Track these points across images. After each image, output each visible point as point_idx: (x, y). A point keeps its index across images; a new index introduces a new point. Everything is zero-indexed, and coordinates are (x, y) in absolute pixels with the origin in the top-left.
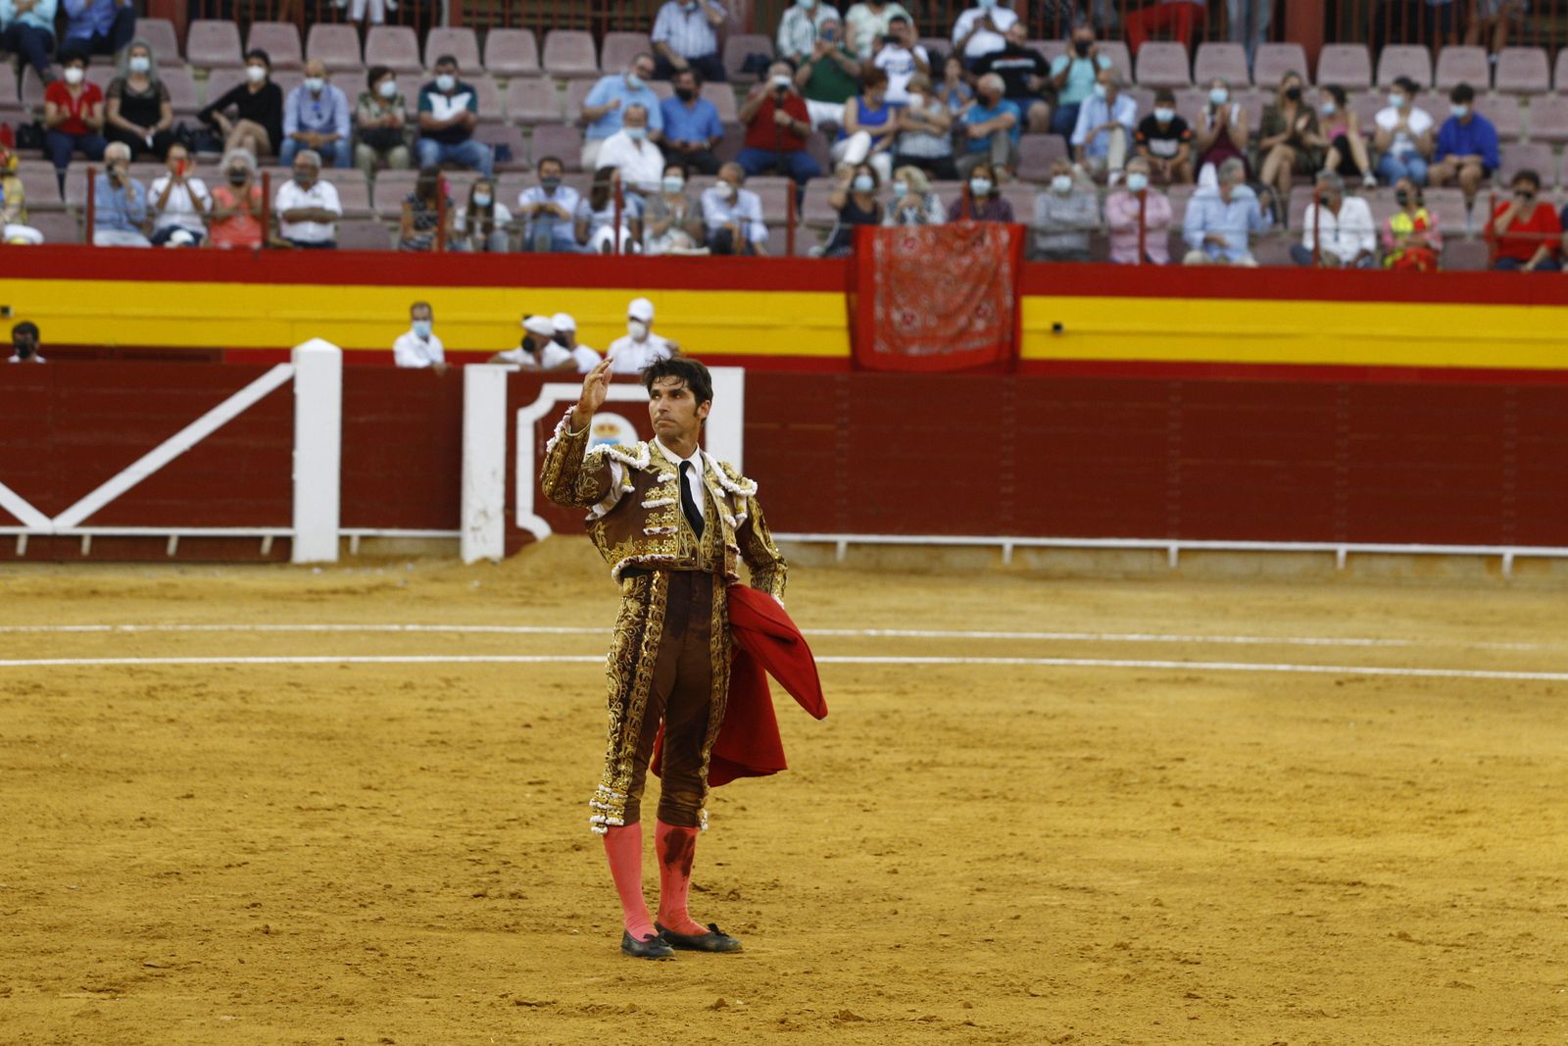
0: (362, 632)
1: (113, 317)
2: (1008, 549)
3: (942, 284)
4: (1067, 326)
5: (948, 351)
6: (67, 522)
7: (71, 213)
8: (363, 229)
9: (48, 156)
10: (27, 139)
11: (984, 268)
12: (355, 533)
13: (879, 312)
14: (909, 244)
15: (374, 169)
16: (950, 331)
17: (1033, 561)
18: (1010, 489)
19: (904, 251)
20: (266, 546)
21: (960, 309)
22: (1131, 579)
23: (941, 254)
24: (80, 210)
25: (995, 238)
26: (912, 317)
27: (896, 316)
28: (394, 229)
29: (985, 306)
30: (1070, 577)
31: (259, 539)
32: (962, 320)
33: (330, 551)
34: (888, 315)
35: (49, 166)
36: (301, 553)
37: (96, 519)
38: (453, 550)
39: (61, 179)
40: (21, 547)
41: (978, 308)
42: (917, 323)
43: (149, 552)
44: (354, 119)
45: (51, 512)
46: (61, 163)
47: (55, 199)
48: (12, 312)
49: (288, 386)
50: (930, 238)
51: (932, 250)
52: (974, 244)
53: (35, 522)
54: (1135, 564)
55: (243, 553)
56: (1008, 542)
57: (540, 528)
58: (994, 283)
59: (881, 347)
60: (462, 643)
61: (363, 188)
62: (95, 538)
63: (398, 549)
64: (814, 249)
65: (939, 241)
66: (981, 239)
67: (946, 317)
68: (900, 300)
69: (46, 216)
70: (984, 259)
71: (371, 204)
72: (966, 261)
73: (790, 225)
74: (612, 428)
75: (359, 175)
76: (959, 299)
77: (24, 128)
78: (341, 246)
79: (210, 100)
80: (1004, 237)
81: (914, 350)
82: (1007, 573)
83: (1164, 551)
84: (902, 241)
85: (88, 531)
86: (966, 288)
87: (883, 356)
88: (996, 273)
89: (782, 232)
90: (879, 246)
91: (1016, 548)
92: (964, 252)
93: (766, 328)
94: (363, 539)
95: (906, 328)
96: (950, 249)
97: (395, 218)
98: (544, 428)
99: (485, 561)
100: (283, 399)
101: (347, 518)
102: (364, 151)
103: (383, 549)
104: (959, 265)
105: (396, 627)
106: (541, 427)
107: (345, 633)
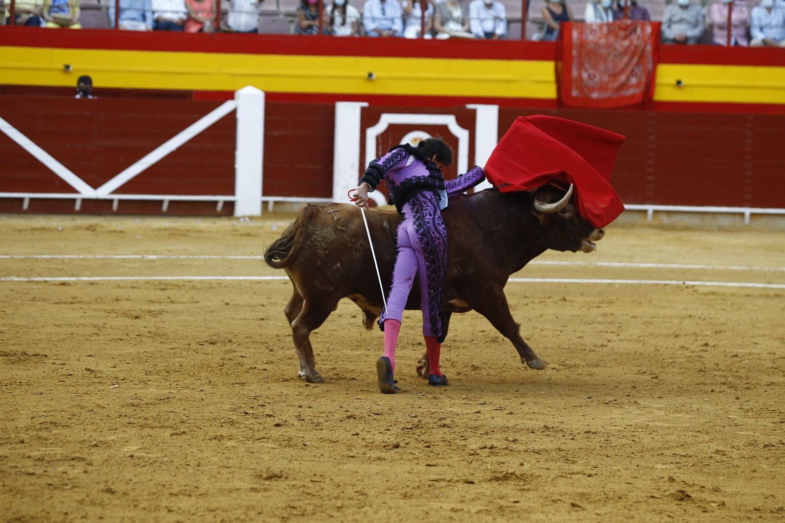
1: (130, 71)
2: (650, 212)
3: (611, 56)
4: (685, 82)
5: (614, 96)
6: (104, 192)
7: (104, 11)
8: (274, 21)
11: (636, 48)
12: (271, 199)
13: (575, 73)
14: (593, 34)
16: (616, 85)
17: (665, 219)
18: (652, 178)
19: (591, 38)
20: (220, 207)
21: (622, 71)
22: (721, 229)
23: (611, 39)
25: (643, 30)
26: (594, 76)
27: (585, 75)
28: (292, 22)
29: (636, 69)
30: (686, 228)
31: (215, 203)
32: (623, 78)
33: (257, 210)
34: (580, 75)
36: (239, 211)
37: (120, 190)
40: (78, 206)
41: (633, 71)
42: (597, 79)
43: (152, 209)
45: (95, 185)
48: (72, 68)
49: (233, 115)
50: (605, 29)
51: (607, 36)
52: (631, 33)
53: (85, 191)
54: (725, 222)
55: (206, 210)
56: (650, 208)
58: (642, 57)
59: (575, 93)
62: (121, 201)
64: (535, 36)
65: (610, 31)
66: (635, 31)
67: (614, 76)
68: (587, 66)
69: (90, 12)
70: (635, 42)
71: (278, 6)
72: (626, 43)
73: (523, 21)
74: (421, 140)
76: (622, 65)
78: (260, 32)
80: (649, 29)
81: (595, 95)
82: (650, 226)
83: (742, 215)
84: (588, 32)
85: (117, 197)
86: (625, 59)
87: (576, 99)
88: (643, 50)
89: (519, 25)
90: (575, 34)
91: (656, 212)
92: (625, 38)
93: (509, 81)
94: (276, 203)
95: (590, 82)
96: (617, 36)
97: (293, 15)
98: (382, 140)
100: (230, 122)
101: (267, 190)
103: (288, 208)
104: (622, 46)
106: (380, 139)
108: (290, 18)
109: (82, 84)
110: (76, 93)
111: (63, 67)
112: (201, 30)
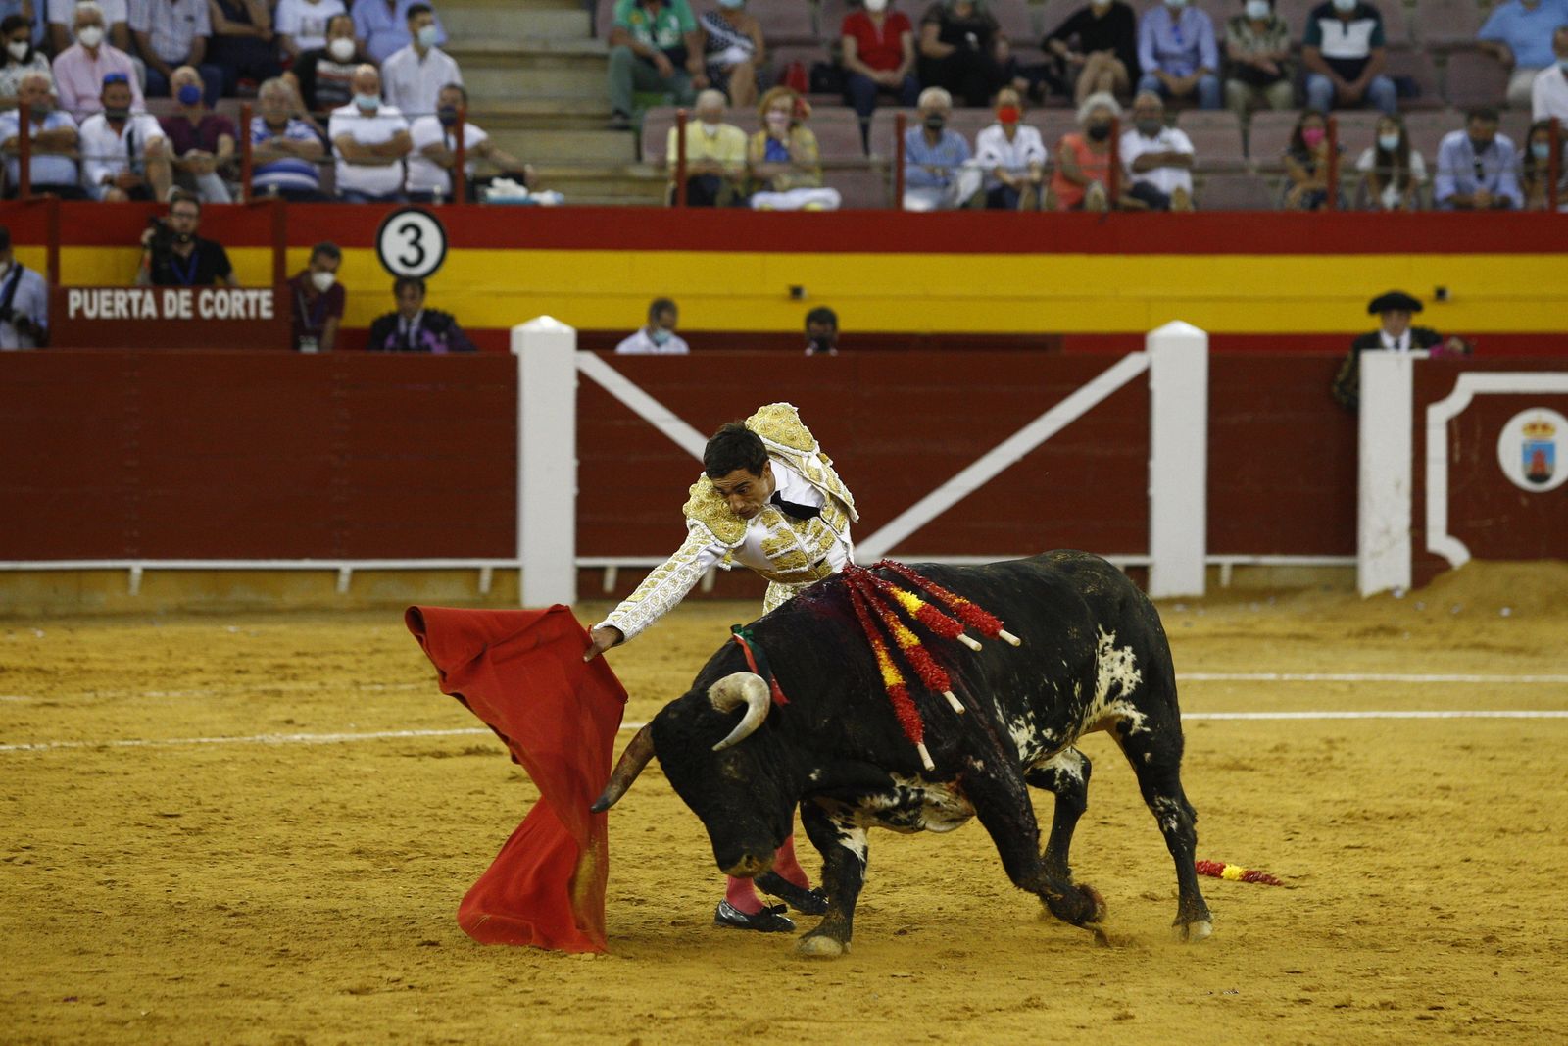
0: (1228, 682)
6: (875, 548)
7: (878, 171)
8: (1235, 185)
9: (849, 102)
10: (824, 81)
12: (1227, 560)
15: (1249, 110)
24: (887, 168)
28: (1272, 184)
33: (1195, 585)
35: (850, 114)
36: (1159, 586)
38: (1348, 581)
39: (865, 129)
44: (1222, 48)
46: (865, 111)
47: (859, 156)
48: (806, 292)
49: (1143, 380)
57: (1457, 553)
60: (1353, 696)
61: (1235, 134)
63: (1279, 580)
69: (847, 174)
71: (1246, 153)
74: (1545, 427)
75: (1230, 118)
77: (820, 69)
79: (1048, 28)
85: (900, 560)
94: (1236, 567)
97: (1275, 170)
98: (1459, 427)
99: (1387, 594)
100: (1137, 395)
101: (1217, 541)
102: (1235, 87)
103: (1260, 580)
105: (1272, 677)
106: (1455, 424)
107: (1205, 683)
108: (1270, 178)
109: (814, 326)
110: (807, 346)
111: (787, 292)
112: (1079, 204)
